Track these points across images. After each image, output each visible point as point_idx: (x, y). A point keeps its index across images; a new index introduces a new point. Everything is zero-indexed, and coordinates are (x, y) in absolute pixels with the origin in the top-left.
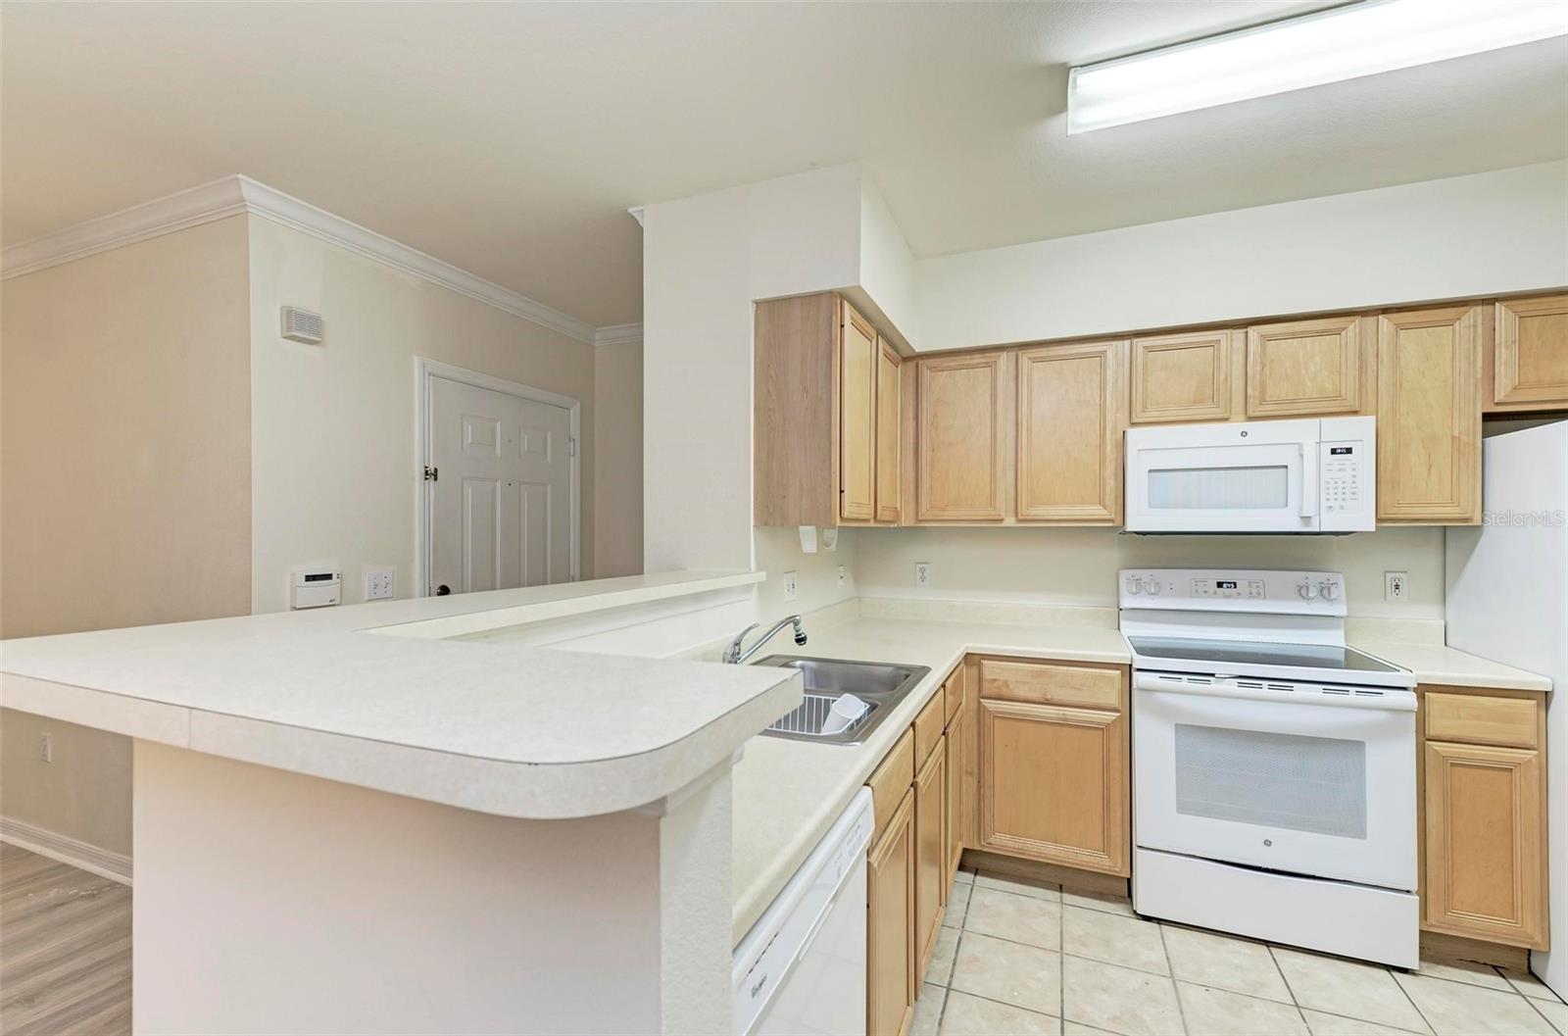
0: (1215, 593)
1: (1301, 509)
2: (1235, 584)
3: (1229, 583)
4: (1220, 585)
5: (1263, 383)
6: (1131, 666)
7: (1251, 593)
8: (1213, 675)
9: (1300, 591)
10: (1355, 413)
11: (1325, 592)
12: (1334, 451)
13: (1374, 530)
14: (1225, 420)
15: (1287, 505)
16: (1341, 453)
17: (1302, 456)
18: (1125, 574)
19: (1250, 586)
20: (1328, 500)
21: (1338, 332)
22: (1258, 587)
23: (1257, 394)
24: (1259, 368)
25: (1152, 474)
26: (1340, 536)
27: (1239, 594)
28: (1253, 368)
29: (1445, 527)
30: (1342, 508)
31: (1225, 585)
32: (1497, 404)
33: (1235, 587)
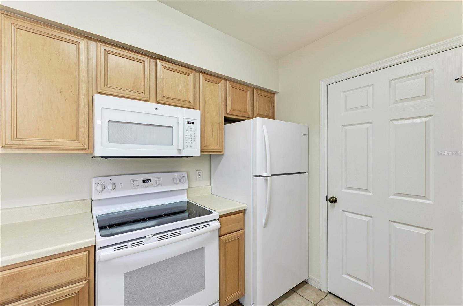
0: (142, 186)
1: (178, 146)
2: (150, 180)
3: (148, 180)
4: (144, 181)
5: (163, 88)
6: (95, 246)
7: (156, 184)
8: (145, 237)
9: (174, 180)
10: (193, 109)
11: (182, 180)
12: (188, 123)
13: (200, 155)
14: (148, 101)
15: (173, 145)
16: (190, 124)
17: (178, 123)
18: (94, 181)
19: (156, 181)
20: (187, 143)
21: (188, 75)
22: (159, 181)
23: (161, 92)
24: (161, 80)
25: (110, 123)
26: (189, 158)
27: (152, 185)
28: (159, 80)
29: (211, 154)
30: (191, 146)
31: (146, 181)
32: (227, 114)
33: (150, 182)
